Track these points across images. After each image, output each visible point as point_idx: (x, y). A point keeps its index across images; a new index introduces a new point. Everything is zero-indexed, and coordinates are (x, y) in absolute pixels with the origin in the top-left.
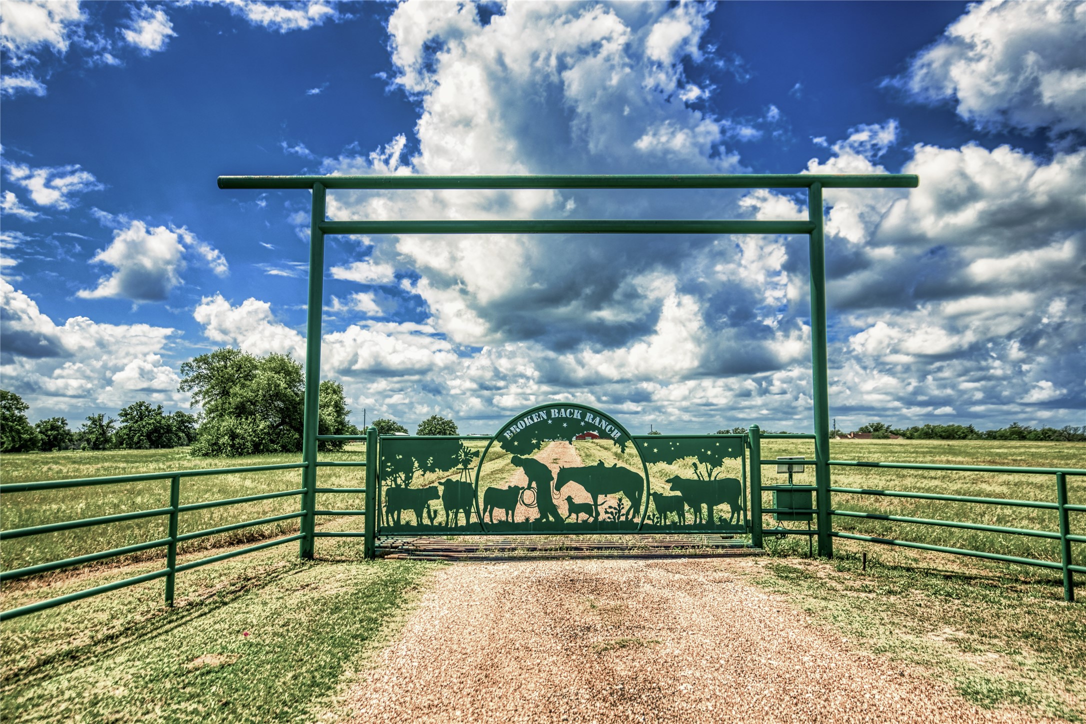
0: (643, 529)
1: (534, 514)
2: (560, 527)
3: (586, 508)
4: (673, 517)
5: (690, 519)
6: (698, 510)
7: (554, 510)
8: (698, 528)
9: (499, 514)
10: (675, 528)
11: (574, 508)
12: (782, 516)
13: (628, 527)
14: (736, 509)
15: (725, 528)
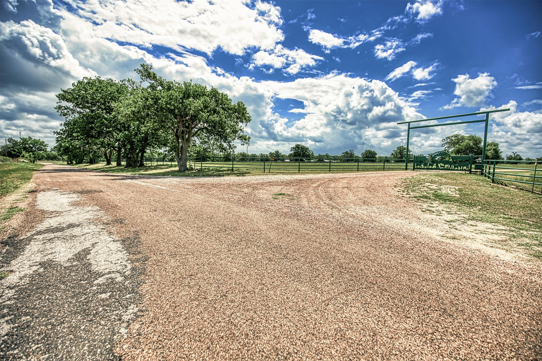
0: (452, 170)
1: (435, 167)
2: (439, 169)
3: (443, 166)
4: (456, 168)
5: (459, 169)
6: (461, 167)
7: (438, 167)
8: (460, 170)
9: (431, 167)
10: (457, 170)
11: (441, 166)
12: (475, 169)
13: (449, 170)
14: (467, 167)
15: (465, 170)
